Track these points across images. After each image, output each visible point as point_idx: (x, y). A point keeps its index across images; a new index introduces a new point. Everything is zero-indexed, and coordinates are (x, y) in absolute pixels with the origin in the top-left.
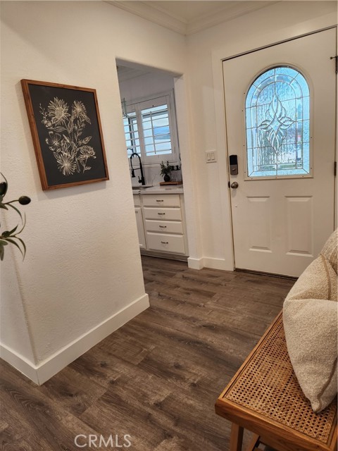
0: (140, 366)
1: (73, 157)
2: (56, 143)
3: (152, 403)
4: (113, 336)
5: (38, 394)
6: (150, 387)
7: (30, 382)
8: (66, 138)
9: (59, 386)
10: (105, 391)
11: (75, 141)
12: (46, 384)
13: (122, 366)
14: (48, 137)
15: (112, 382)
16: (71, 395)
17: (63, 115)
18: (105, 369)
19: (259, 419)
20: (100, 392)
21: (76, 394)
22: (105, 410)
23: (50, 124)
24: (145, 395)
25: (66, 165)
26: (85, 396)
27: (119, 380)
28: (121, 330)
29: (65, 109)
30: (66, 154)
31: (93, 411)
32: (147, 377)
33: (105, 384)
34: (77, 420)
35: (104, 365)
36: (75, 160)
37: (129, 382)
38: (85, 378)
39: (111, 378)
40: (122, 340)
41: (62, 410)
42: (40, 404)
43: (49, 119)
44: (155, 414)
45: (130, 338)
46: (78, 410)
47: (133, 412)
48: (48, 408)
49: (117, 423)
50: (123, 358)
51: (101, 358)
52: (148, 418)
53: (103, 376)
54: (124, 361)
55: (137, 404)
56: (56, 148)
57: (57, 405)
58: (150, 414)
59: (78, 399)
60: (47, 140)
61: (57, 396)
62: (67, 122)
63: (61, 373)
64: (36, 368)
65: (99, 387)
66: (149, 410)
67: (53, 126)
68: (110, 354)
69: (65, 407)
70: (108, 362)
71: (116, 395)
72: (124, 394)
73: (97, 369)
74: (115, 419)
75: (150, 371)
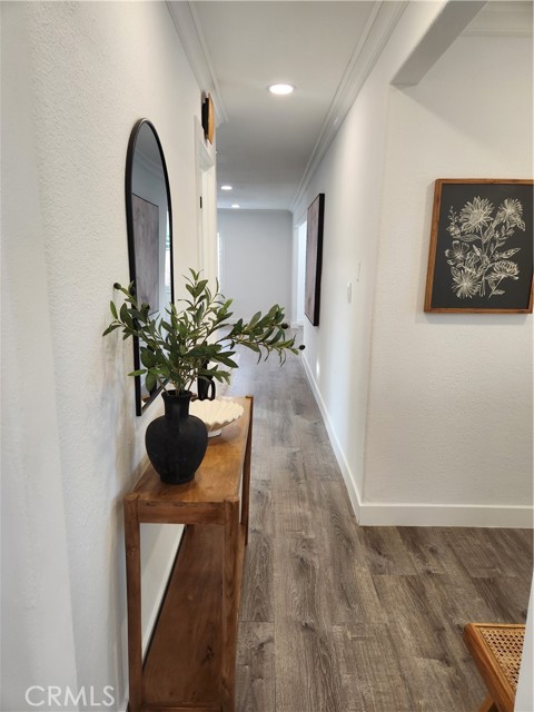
0: (475, 581)
1: (478, 275)
2: (459, 256)
3: (456, 622)
4: (471, 531)
5: (353, 532)
6: (467, 607)
7: (354, 516)
8: (476, 249)
9: (375, 538)
10: (415, 574)
11: (489, 254)
12: (365, 528)
13: (454, 566)
14: (450, 247)
15: (429, 573)
16: (380, 554)
17: (481, 219)
18: (431, 555)
19: (488, 662)
20: (409, 571)
21: (385, 556)
22: (401, 589)
23: (458, 231)
24: (454, 610)
25: (465, 284)
26: (391, 563)
27: (438, 576)
28: (486, 531)
29: (488, 210)
30: (470, 271)
31: (389, 581)
32: (474, 597)
33: (420, 568)
34: (369, 576)
35: (433, 551)
36: (480, 280)
37: (447, 587)
38: (405, 548)
39: (431, 568)
40: (478, 542)
41: (362, 558)
42: (349, 540)
43: (459, 225)
44: (449, 633)
45: (489, 546)
46: (376, 570)
47: (428, 613)
48: (353, 548)
49: (403, 607)
50: (462, 560)
51: (435, 542)
52: (439, 631)
53: (424, 559)
54: (460, 563)
55: (438, 610)
56: (457, 262)
57: (362, 551)
58: (444, 629)
59: (383, 561)
60: (447, 251)
61: (366, 544)
62: (484, 229)
63: (385, 529)
64: (361, 504)
65: (412, 566)
66: (446, 624)
67: (462, 234)
68: (449, 546)
69: (367, 558)
70: (441, 551)
71: (423, 585)
72: (432, 590)
73: (423, 550)
74: (404, 603)
75: (483, 594)
